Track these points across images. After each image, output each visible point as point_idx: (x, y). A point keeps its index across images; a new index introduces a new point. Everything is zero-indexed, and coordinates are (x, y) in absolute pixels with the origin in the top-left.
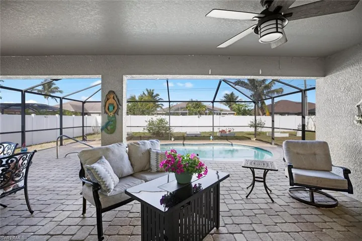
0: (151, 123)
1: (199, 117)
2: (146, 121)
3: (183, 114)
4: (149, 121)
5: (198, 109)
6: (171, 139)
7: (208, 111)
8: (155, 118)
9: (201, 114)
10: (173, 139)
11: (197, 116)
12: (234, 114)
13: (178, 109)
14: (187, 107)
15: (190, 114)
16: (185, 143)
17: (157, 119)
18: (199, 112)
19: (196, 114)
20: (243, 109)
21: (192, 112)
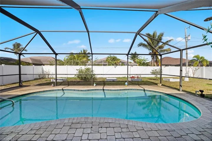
0: (81, 71)
1: (115, 67)
2: (77, 70)
3: (104, 65)
4: (79, 70)
5: (115, 62)
6: (93, 85)
7: (120, 63)
8: (83, 68)
9: (117, 65)
10: (95, 85)
11: (114, 66)
12: (137, 65)
13: (101, 62)
14: (107, 60)
15: (109, 65)
16: (104, 88)
17: (85, 68)
18: (115, 63)
19: (113, 65)
20: (142, 62)
21: (110, 63)
